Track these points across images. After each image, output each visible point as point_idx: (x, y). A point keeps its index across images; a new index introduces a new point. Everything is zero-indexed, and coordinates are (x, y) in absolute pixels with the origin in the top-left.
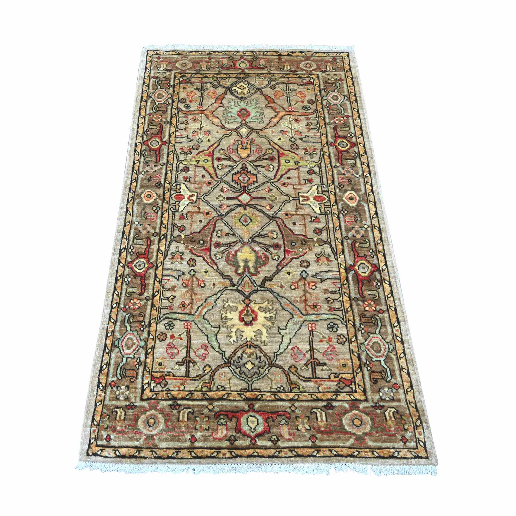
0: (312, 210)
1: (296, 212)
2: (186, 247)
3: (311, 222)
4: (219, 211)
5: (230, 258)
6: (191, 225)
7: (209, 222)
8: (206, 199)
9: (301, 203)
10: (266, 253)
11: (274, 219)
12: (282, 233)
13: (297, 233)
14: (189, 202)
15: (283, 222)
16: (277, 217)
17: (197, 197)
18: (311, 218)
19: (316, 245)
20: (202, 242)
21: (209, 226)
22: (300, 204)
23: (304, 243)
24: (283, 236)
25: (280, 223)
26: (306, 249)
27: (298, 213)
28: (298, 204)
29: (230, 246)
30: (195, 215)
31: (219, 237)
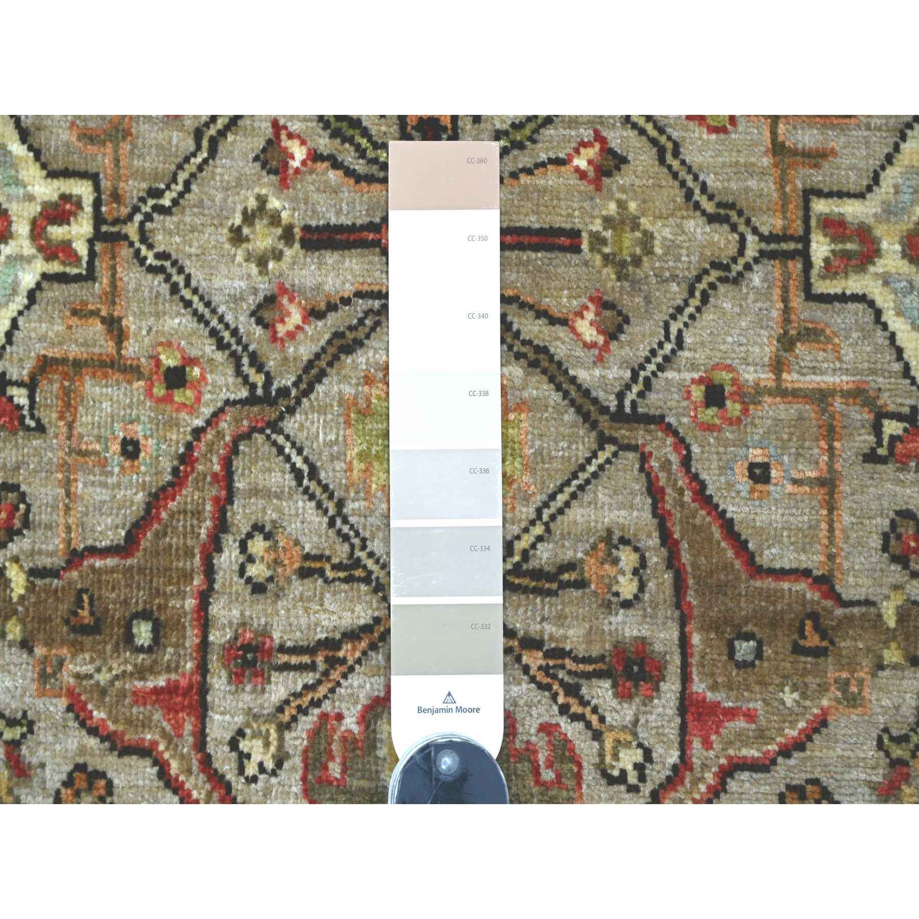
0: (889, 355)
1: (778, 366)
2: (43, 677)
3: (871, 457)
4: (257, 362)
5: (335, 769)
6: (67, 484)
7: (186, 458)
8: (161, 242)
9: (822, 287)
10: (563, 722)
11: (623, 433)
12: (672, 561)
13: (771, 557)
14: (40, 266)
15: (686, 462)
16: (648, 419)
17: (98, 219)
18: (877, 429)
19: (892, 655)
20: (143, 633)
21: (189, 495)
22: (810, 296)
23: (813, 640)
24: (679, 586)
25: (666, 465)
26: (823, 689)
27: (790, 378)
28: (797, 301)
29: (332, 662)
30: (91, 387)
31: (258, 588)
